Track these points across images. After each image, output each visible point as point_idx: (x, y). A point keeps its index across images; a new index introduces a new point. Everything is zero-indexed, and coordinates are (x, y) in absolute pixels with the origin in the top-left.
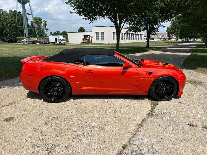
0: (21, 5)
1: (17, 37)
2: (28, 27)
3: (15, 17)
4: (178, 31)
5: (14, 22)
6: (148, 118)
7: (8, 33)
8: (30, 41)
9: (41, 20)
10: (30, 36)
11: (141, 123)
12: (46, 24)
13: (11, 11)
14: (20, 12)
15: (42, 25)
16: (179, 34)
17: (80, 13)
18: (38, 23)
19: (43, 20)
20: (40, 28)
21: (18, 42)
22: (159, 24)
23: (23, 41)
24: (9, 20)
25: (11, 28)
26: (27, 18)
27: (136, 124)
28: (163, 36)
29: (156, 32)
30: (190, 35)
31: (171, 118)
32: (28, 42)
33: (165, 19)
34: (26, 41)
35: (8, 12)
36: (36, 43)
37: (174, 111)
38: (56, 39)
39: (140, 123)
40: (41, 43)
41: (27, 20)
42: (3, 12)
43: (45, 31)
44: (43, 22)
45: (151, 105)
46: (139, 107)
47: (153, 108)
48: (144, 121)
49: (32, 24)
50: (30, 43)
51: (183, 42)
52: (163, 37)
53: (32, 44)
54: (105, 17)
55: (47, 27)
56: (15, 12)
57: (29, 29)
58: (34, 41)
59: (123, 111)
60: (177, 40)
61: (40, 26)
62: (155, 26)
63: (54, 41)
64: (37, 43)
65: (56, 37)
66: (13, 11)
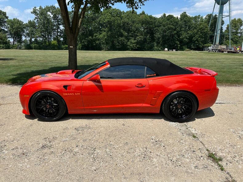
1: (205, 45)
3: (209, 22)
5: (206, 27)
7: (197, 40)
8: (216, 49)
9: (241, 22)
10: (221, 43)
18: (235, 27)
20: (238, 33)
21: (205, 50)
23: (209, 49)
25: (201, 34)
26: (223, 21)
32: (213, 51)
34: (212, 49)
36: (223, 52)
40: (229, 52)
41: (223, 24)
50: (216, 52)
53: (218, 52)
57: (222, 35)
58: (221, 50)
61: (238, 29)
64: (225, 51)
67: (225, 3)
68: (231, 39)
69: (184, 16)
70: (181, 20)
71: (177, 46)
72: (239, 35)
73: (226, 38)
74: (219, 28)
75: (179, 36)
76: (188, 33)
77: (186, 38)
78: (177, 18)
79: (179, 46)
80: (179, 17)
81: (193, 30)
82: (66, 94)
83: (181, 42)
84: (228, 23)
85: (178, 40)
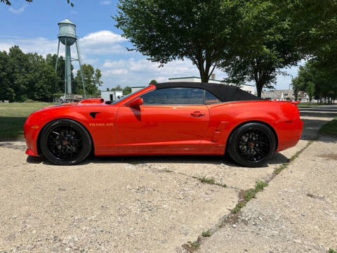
0: (64, 46)
1: (54, 94)
2: (72, 79)
3: (54, 64)
4: (312, 85)
5: (52, 71)
6: (220, 227)
7: (42, 87)
8: (71, 100)
9: (92, 69)
10: (74, 92)
11: (199, 239)
12: (99, 75)
13: (49, 55)
14: (61, 57)
15: (94, 76)
16: (313, 91)
17: (142, 50)
18: (87, 74)
19: (95, 70)
20: (90, 81)
21: (55, 101)
22: (277, 70)
23: (61, 99)
24: (45, 68)
25: (47, 79)
26: (71, 66)
27: (183, 243)
28: (287, 95)
29: (272, 84)
30: (332, 92)
31: (282, 230)
33: (287, 62)
34: (66, 100)
35: (45, 57)
37: (293, 215)
38: (111, 96)
39: (194, 239)
41: (72, 69)
42: (37, 56)
43: (97, 85)
44: (95, 72)
45: (238, 199)
46: (207, 201)
47: (239, 206)
48: (206, 235)
49: (78, 74)
51: (321, 104)
52: (287, 97)
54: (184, 57)
55: (101, 80)
56: (55, 56)
58: (78, 100)
59: (164, 209)
60: (311, 99)
61: (89, 77)
62: (271, 73)
63: (109, 100)
65: (112, 93)
66: (52, 55)
67: (72, 44)
68: (86, 88)
69: (15, 51)
70: (12, 57)
71: (11, 96)
72: (93, 84)
73: (79, 87)
74: (69, 73)
75: (12, 81)
76: (26, 77)
77: (24, 84)
78: (5, 53)
79: (14, 95)
80: (8, 52)
81: (34, 72)
82: (93, 125)
83: (17, 89)
84: (79, 69)
85: (11, 86)
